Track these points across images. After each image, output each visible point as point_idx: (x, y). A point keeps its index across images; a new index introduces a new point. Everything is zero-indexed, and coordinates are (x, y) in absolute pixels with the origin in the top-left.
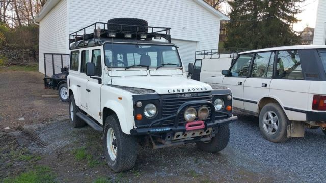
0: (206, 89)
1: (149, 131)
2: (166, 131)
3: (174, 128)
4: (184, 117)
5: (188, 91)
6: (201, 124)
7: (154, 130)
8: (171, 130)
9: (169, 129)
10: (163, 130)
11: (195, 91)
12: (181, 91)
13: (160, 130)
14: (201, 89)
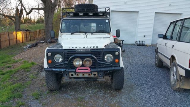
0: (97, 47)
1: (52, 70)
2: (62, 71)
3: (67, 70)
4: (73, 64)
5: (83, 48)
6: (88, 69)
7: (55, 70)
8: (65, 71)
9: (64, 70)
10: (60, 70)
11: (88, 48)
12: (78, 48)
13: (58, 70)
14: (94, 47)
